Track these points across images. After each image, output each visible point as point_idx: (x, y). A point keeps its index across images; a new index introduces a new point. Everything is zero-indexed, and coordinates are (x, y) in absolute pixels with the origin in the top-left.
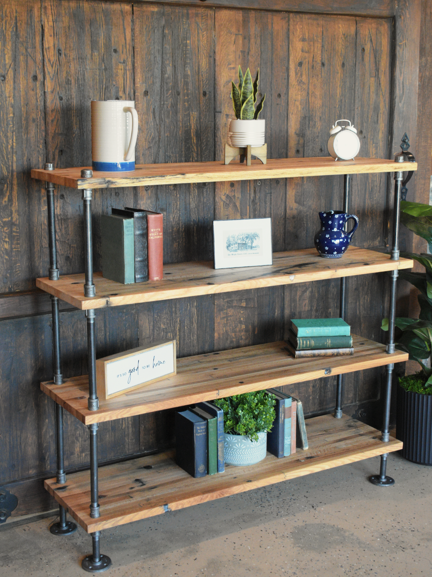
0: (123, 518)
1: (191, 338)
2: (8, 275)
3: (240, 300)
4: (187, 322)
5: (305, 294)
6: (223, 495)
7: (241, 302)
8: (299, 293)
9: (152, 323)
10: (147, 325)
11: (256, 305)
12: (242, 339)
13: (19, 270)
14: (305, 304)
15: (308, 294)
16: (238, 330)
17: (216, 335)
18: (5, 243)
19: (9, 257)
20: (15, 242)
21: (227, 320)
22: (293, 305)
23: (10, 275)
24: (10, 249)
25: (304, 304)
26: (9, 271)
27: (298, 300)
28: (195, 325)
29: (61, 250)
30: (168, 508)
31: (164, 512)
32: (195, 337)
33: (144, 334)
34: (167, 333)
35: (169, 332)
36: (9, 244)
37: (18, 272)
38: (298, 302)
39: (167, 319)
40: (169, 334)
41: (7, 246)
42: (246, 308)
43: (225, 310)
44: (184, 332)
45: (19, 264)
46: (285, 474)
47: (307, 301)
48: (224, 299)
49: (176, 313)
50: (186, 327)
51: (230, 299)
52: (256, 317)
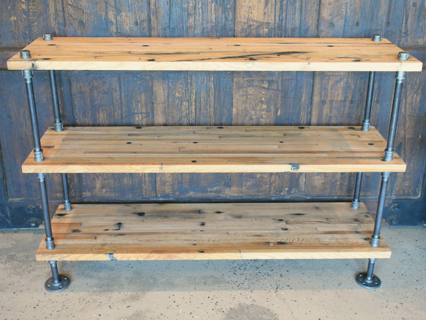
0: (68, 256)
1: (207, 109)
2: (27, 32)
3: (262, 81)
4: (203, 94)
5: (339, 84)
6: (171, 258)
7: (263, 83)
8: (331, 82)
9: (167, 91)
10: (162, 91)
11: (280, 88)
12: (262, 118)
13: (36, 29)
14: (338, 95)
15: (342, 84)
16: (258, 109)
17: (234, 110)
18: (22, 4)
19: (26, 16)
20: (31, 3)
21: (247, 98)
22: (323, 93)
23: (29, 32)
24: (27, 9)
25: (337, 93)
26: (28, 29)
27: (329, 89)
28: (212, 98)
29: (74, 14)
30: (113, 257)
31: (109, 259)
32: (212, 109)
33: (159, 99)
34: (182, 101)
35: (185, 101)
36: (26, 5)
37: (36, 30)
38: (329, 91)
39: (182, 89)
40: (184, 103)
41: (24, 6)
42: (268, 89)
43: (244, 88)
44: (200, 103)
45: (37, 24)
46: (242, 254)
47: (340, 92)
48: (243, 78)
49: (191, 85)
50: (202, 99)
51: (250, 79)
52: (280, 99)
